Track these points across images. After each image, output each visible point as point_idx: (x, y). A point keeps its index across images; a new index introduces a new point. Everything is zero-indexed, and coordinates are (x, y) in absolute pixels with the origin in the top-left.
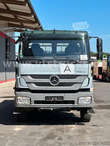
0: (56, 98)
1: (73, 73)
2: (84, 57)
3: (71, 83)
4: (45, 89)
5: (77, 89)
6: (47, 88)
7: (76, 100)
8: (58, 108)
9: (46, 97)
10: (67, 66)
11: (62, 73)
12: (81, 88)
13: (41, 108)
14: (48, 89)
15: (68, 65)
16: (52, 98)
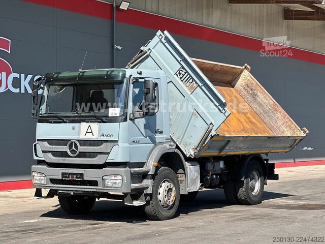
0: (75, 176)
1: (96, 137)
2: (115, 112)
3: (93, 152)
4: (63, 162)
5: (102, 162)
6: (64, 160)
7: (99, 180)
8: (81, 192)
9: (63, 174)
10: (90, 126)
11: (82, 137)
12: (107, 161)
13: (60, 191)
14: (66, 162)
15: (91, 124)
16: (70, 176)
